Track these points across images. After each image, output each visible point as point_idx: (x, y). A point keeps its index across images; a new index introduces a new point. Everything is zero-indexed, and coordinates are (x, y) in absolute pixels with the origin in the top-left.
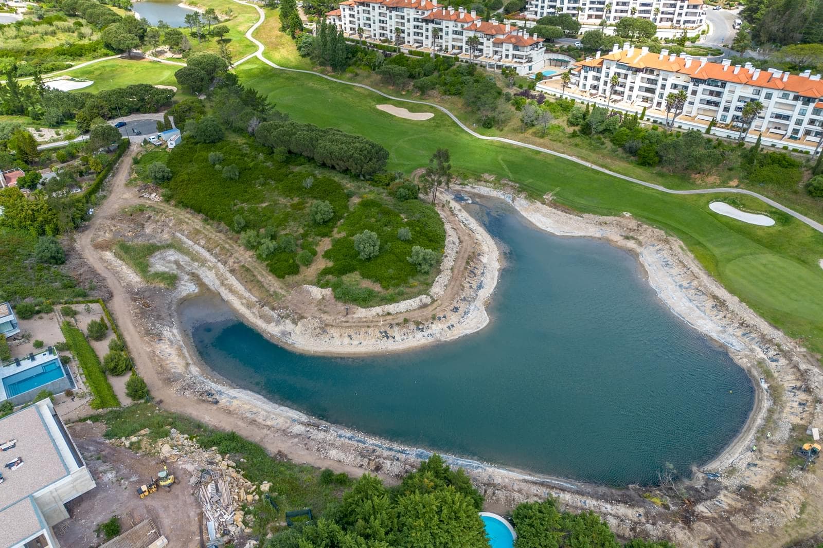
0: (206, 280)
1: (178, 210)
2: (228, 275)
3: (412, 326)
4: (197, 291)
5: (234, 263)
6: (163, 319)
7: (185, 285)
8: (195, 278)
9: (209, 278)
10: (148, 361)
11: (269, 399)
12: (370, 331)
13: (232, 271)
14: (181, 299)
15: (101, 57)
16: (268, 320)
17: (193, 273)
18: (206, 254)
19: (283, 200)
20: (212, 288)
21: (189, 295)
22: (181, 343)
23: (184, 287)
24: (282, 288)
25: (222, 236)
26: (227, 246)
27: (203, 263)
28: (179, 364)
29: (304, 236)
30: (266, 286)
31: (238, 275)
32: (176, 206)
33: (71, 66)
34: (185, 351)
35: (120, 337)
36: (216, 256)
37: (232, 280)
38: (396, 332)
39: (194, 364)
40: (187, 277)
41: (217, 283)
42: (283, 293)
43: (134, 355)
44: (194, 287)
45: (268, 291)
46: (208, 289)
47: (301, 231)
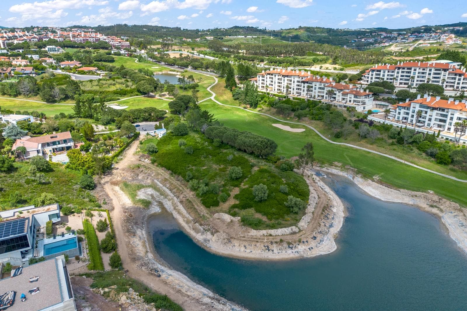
0: (166, 206)
1: (158, 168)
2: (179, 204)
3: (285, 245)
4: (160, 211)
5: (183, 197)
6: (138, 225)
7: (154, 208)
8: (161, 204)
9: (168, 205)
10: (125, 246)
11: (191, 279)
12: (258, 244)
13: (181, 202)
14: (151, 215)
15: (134, 96)
16: (197, 231)
17: (160, 202)
18: (169, 192)
19: (215, 166)
20: (169, 210)
21: (155, 213)
22: (146, 239)
23: (153, 209)
24: (208, 214)
25: (179, 183)
26: (181, 188)
27: (166, 196)
28: (142, 251)
29: (224, 186)
30: (199, 211)
31: (184, 205)
32: (157, 166)
33: (120, 99)
34: (147, 244)
35: (113, 231)
36: (174, 193)
37: (181, 207)
38: (274, 247)
39: (151, 252)
40: (156, 203)
41: (172, 208)
42: (208, 216)
43: (118, 242)
44: (159, 209)
45: (199, 214)
46: (166, 211)
47: (223, 183)
